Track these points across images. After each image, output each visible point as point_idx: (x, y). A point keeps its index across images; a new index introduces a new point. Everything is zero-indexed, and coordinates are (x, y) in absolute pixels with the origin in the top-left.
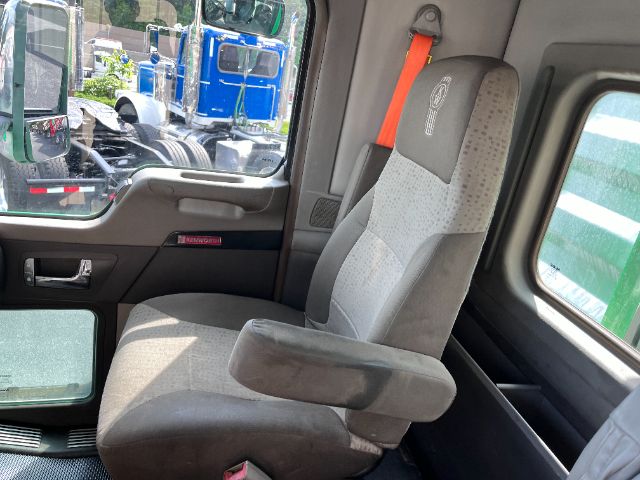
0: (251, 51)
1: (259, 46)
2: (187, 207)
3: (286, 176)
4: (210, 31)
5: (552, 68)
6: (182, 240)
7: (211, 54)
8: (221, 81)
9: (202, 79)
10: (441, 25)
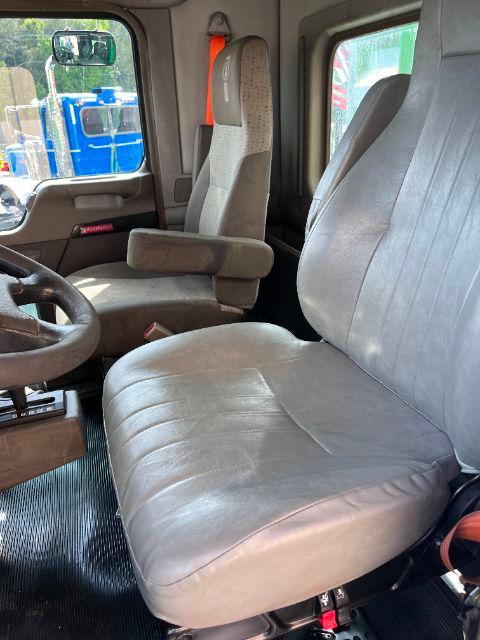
0: (112, 110)
1: (118, 104)
2: (81, 204)
3: (148, 168)
4: (67, 99)
5: (303, 37)
6: (84, 231)
7: (74, 122)
8: (91, 146)
9: (71, 149)
10: (228, 26)
